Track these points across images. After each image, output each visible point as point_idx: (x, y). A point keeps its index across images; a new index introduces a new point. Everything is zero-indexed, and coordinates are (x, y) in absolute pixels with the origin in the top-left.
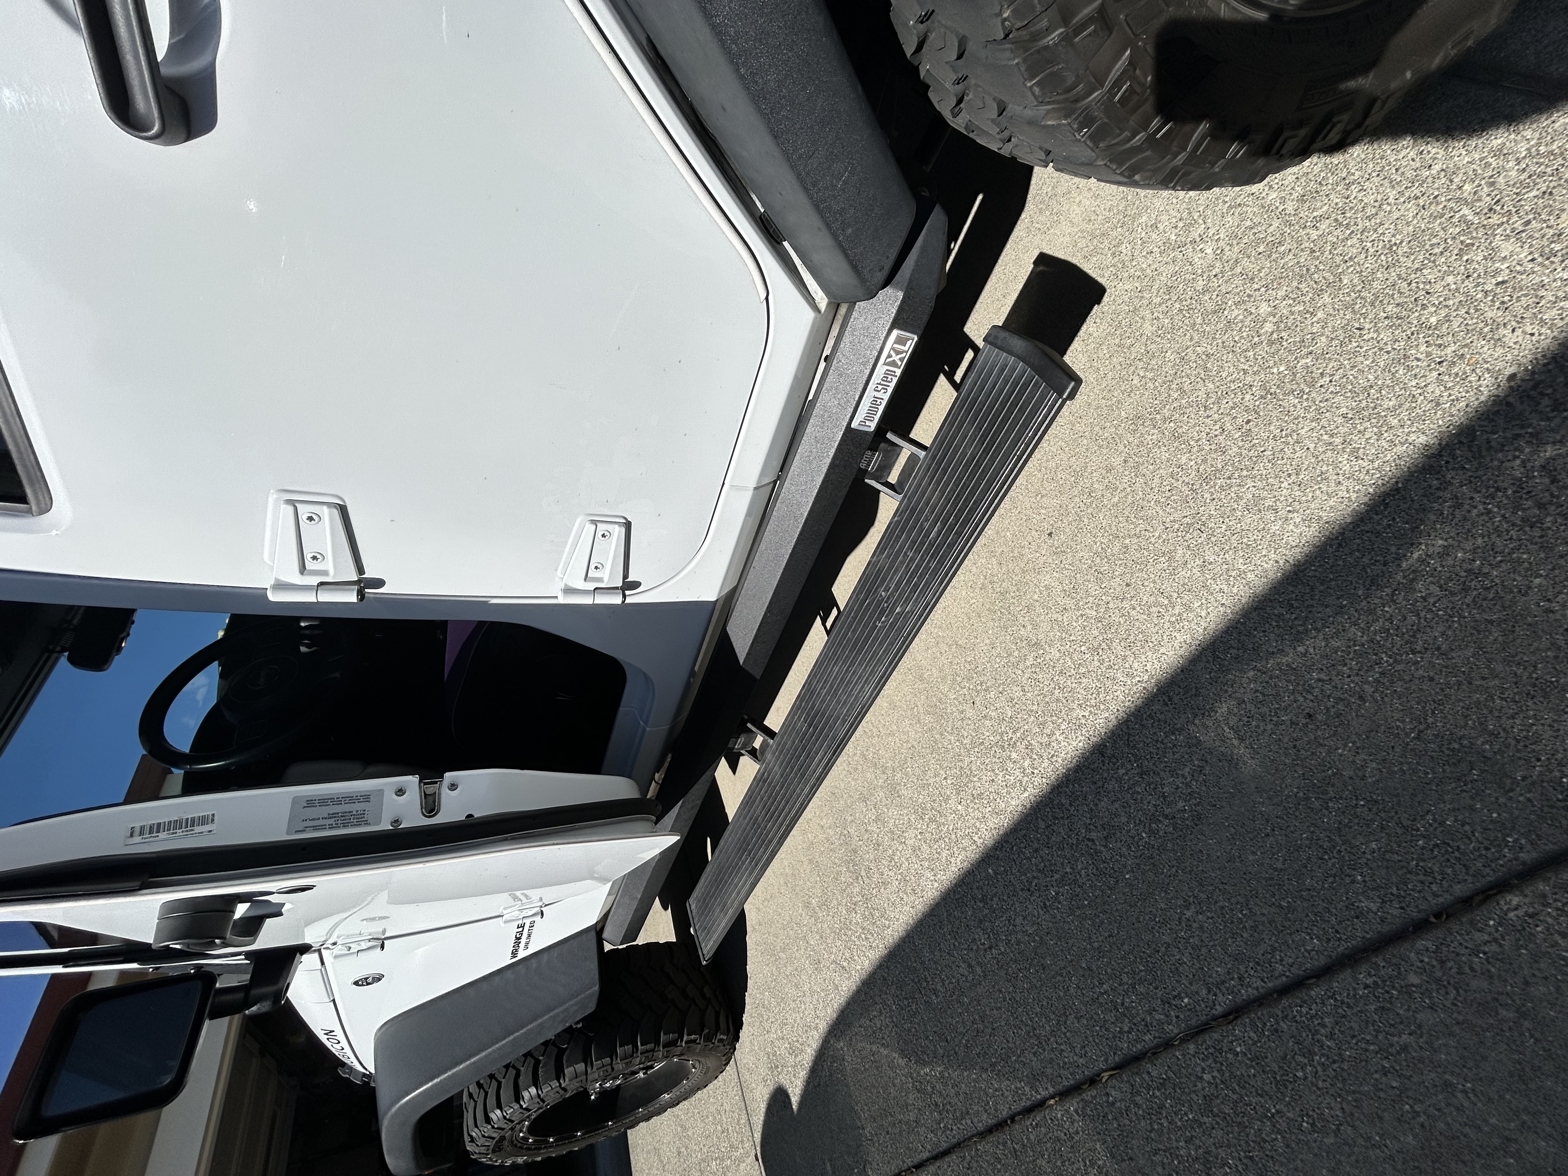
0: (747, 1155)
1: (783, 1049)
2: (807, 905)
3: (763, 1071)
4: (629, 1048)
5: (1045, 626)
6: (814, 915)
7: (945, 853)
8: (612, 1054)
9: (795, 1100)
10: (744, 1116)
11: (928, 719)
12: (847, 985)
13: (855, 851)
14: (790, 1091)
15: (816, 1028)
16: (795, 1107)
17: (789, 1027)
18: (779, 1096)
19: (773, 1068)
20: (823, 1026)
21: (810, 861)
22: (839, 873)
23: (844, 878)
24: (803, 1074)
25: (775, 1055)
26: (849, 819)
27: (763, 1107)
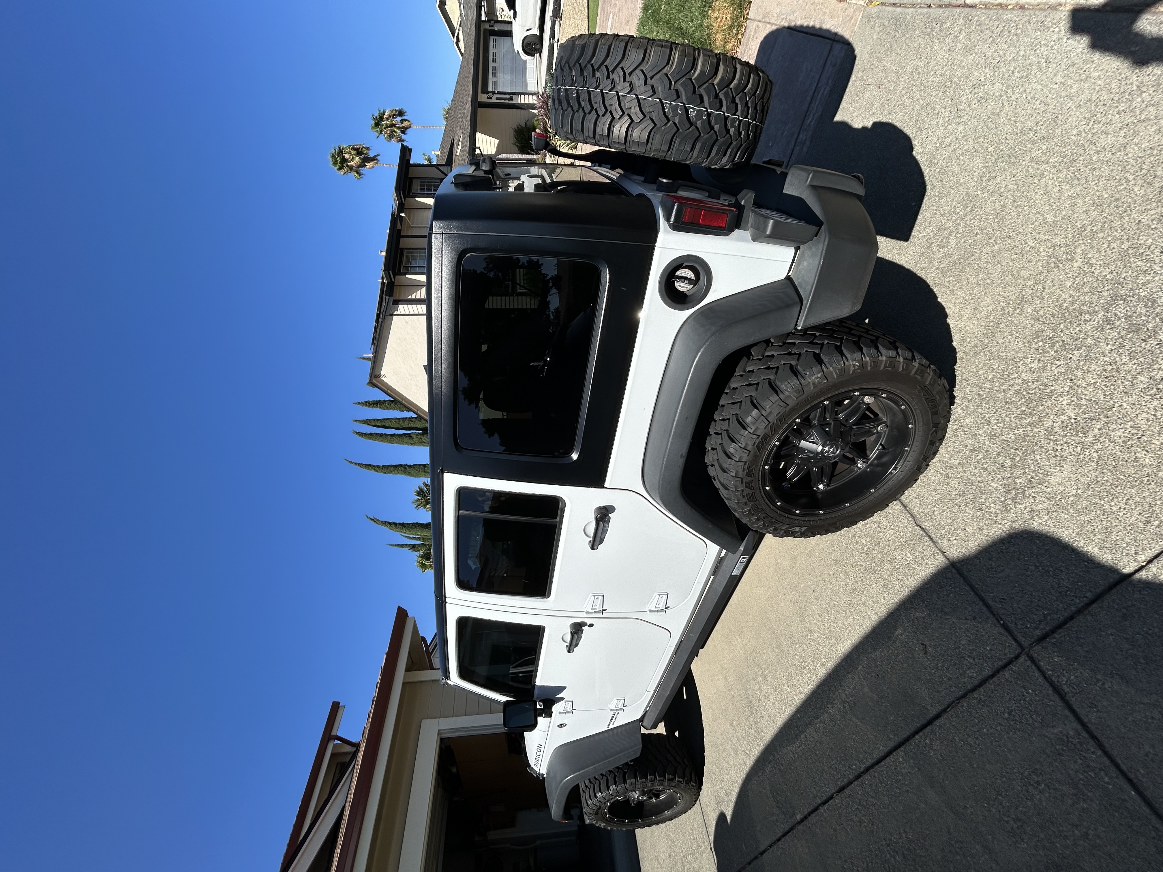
0: (706, 848)
1: (722, 793)
2: (732, 724)
3: (713, 805)
4: (653, 777)
5: (813, 625)
6: (735, 729)
7: (784, 707)
8: (646, 778)
9: (729, 818)
10: (705, 829)
11: (777, 650)
12: (750, 762)
13: (751, 702)
14: (726, 813)
15: (737, 782)
16: (729, 821)
17: (724, 783)
18: (722, 817)
19: (718, 803)
20: (740, 782)
21: (733, 704)
22: (745, 711)
23: (747, 713)
24: (732, 805)
25: (718, 796)
26: (748, 687)
27: (714, 823)
